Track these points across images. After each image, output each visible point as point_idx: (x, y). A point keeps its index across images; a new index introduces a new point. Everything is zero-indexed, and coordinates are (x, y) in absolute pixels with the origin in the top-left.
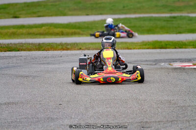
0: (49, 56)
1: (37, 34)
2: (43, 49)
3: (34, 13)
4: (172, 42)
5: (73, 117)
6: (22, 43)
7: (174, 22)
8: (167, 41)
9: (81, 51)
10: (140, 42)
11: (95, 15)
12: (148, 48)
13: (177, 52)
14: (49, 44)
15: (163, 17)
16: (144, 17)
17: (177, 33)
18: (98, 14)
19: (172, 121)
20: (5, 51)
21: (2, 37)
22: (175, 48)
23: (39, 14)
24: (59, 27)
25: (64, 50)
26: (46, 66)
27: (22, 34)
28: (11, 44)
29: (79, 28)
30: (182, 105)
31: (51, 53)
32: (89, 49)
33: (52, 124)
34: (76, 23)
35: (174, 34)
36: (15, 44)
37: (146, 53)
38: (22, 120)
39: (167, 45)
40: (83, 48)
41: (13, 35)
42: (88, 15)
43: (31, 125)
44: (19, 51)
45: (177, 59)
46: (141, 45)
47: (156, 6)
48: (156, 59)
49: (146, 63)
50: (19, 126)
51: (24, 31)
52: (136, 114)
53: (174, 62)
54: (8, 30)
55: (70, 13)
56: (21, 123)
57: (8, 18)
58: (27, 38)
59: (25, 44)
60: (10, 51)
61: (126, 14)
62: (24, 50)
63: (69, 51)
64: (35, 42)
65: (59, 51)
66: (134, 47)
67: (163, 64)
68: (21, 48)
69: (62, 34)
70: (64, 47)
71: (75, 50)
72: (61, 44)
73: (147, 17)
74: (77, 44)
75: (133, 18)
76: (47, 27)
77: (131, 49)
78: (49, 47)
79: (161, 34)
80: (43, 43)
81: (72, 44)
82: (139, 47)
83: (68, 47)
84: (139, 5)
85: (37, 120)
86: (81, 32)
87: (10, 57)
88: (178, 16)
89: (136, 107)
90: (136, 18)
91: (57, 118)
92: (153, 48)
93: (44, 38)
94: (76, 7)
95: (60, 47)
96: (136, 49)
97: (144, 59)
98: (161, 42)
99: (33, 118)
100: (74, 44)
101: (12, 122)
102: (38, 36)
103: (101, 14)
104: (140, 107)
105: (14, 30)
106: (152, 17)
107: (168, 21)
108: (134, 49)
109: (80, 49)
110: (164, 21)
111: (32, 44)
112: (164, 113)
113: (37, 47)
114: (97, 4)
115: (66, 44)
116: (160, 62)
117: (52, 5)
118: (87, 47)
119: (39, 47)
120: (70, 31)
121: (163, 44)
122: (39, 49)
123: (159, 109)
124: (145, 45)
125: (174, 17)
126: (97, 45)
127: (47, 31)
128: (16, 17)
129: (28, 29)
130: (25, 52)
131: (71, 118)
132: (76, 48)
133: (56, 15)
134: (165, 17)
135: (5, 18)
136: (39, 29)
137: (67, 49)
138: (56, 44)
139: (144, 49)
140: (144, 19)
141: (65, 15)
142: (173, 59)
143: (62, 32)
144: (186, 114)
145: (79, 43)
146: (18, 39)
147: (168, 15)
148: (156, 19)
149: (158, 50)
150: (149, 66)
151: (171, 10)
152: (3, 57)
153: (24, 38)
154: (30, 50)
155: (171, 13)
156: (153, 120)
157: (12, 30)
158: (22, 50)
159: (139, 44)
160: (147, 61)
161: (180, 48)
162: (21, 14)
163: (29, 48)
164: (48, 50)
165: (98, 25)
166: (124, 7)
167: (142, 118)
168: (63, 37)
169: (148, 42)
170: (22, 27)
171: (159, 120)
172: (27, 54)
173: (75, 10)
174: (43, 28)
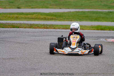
0: (36, 32)
1: (30, 19)
2: (33, 27)
3: (30, 6)
4: (108, 27)
5: (47, 68)
6: (21, 24)
7: (110, 15)
8: (105, 26)
9: (55, 29)
10: (90, 26)
11: (65, 8)
12: (94, 30)
13: (110, 33)
14: (37, 24)
15: (104, 12)
16: (93, 11)
17: (111, 22)
18: (66, 8)
19: (104, 73)
20: (11, 28)
21: (10, 19)
22: (110, 30)
23: (33, 7)
24: (43, 15)
25: (45, 28)
26: (34, 37)
27: (22, 18)
28: (14, 23)
29: (55, 16)
30: (111, 64)
31: (37, 30)
32: (60, 29)
33: (34, 72)
34: (53, 13)
35: (110, 22)
36: (17, 24)
37: (92, 32)
38: (17, 69)
39: (105, 28)
40: (56, 28)
41: (17, 18)
42: (60, 8)
43: (21, 72)
44: (19, 28)
45: (110, 37)
46: (90, 28)
47: (101, 5)
48: (98, 36)
49: (92, 38)
50: (15, 72)
51: (23, 16)
52: (84, 69)
53: (108, 38)
54: (14, 15)
55: (51, 7)
56: (16, 71)
57: (15, 8)
58: (25, 20)
59: (22, 24)
60: (14, 28)
61: (82, 9)
62: (22, 28)
63: (48, 29)
64: (29, 23)
65: (42, 29)
66: (86, 28)
67: (102, 39)
68: (20, 26)
69: (45, 19)
70: (45, 27)
71: (51, 29)
72: (44, 25)
73: (95, 11)
74: (53, 25)
75: (87, 12)
76: (37, 15)
77: (84, 30)
78: (37, 26)
79: (102, 21)
80: (33, 24)
81: (50, 25)
82: (89, 29)
83: (48, 27)
84: (90, 4)
85: (25, 69)
86: (56, 18)
87: (13, 31)
88: (113, 12)
89: (83, 64)
90: (88, 12)
91: (37, 69)
92: (97, 30)
93: (34, 21)
94: (54, 4)
95: (43, 27)
96: (87, 30)
97: (91, 36)
98: (102, 26)
99: (23, 68)
100: (51, 25)
101: (11, 70)
102: (31, 19)
103: (68, 8)
104: (86, 64)
105: (18, 16)
106: (98, 11)
107: (107, 14)
108: (86, 30)
109: (55, 28)
110: (105, 14)
111: (27, 24)
112: (100, 68)
113: (30, 26)
114: (66, 2)
115: (46, 25)
116: (100, 38)
117: (40, 2)
118: (59, 27)
119: (31, 26)
120: (50, 17)
121: (103, 27)
122: (30, 27)
123: (97, 66)
124: (93, 28)
125: (110, 12)
126: (64, 26)
127: (36, 17)
128: (19, 8)
129: (25, 15)
130: (23, 29)
131: (46, 69)
132: (52, 28)
133: (43, 8)
134: (106, 12)
135: (13, 8)
136: (32, 15)
137: (47, 28)
138: (41, 25)
139: (92, 30)
140: (93, 12)
141: (47, 8)
142: (108, 37)
143: (45, 18)
144: (112, 69)
145: (54, 25)
146: (19, 21)
147: (107, 11)
148: (100, 13)
149: (100, 31)
150: (93, 40)
151: (109, 8)
152: (9, 31)
153: (23, 20)
154: (25, 28)
155: (109, 10)
156: (93, 72)
157: (16, 16)
158: (20, 28)
159: (89, 27)
160: (92, 37)
161: (113, 30)
162: (22, 6)
163: (25, 26)
164: (36, 28)
165: (66, 15)
166: (82, 5)
167: (87, 71)
168: (45, 21)
169: (95, 26)
170: (22, 14)
171: (96, 72)
172: (23, 30)
173: (53, 5)
174: (34, 15)
